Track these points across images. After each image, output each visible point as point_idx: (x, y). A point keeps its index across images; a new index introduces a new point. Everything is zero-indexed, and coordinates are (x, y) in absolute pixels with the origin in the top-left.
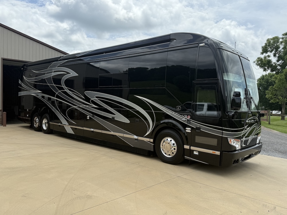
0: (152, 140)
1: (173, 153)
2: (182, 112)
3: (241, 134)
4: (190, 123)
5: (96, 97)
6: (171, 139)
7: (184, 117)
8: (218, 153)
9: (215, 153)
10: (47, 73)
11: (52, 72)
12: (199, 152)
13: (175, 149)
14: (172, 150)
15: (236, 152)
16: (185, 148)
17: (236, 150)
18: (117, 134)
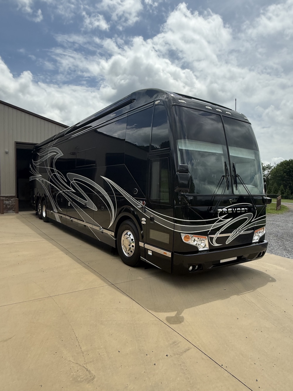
0: (113, 234)
1: (131, 252)
2: (138, 197)
3: (210, 227)
4: (145, 212)
5: (75, 180)
6: (130, 233)
7: (140, 203)
8: (169, 254)
9: (166, 253)
10: (46, 155)
11: (47, 154)
12: (153, 252)
13: (133, 246)
14: (131, 248)
15: (199, 254)
16: (140, 245)
17: (198, 251)
18: (89, 225)
